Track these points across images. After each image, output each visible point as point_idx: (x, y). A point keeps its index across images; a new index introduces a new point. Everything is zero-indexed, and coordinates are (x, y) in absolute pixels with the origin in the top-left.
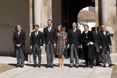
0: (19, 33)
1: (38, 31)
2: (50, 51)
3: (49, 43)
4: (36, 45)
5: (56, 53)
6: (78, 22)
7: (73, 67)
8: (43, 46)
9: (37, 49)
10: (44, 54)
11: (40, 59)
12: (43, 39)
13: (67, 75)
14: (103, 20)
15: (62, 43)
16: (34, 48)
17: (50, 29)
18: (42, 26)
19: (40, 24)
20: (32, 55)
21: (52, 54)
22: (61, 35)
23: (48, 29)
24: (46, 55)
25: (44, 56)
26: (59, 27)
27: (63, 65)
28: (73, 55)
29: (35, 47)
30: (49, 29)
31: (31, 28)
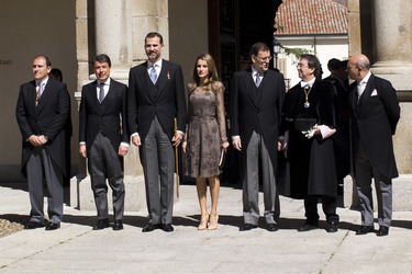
0: (40, 89)
1: (108, 82)
2: (160, 163)
3: (152, 130)
4: (102, 140)
5: (190, 172)
6: (278, 45)
7: (255, 227)
8: (129, 142)
9: (107, 153)
10: (137, 174)
11: (119, 195)
12: (130, 114)
13: (229, 262)
14: (379, 35)
15: (214, 131)
16: (93, 149)
17: (155, 72)
18: (126, 57)
19: (118, 52)
20: (88, 178)
21: (166, 175)
22: (208, 98)
23: (149, 71)
24: (142, 178)
25: (134, 181)
26: (201, 62)
27: (215, 219)
28: (257, 181)
29: (96, 146)
30: (154, 70)
31: (83, 66)
